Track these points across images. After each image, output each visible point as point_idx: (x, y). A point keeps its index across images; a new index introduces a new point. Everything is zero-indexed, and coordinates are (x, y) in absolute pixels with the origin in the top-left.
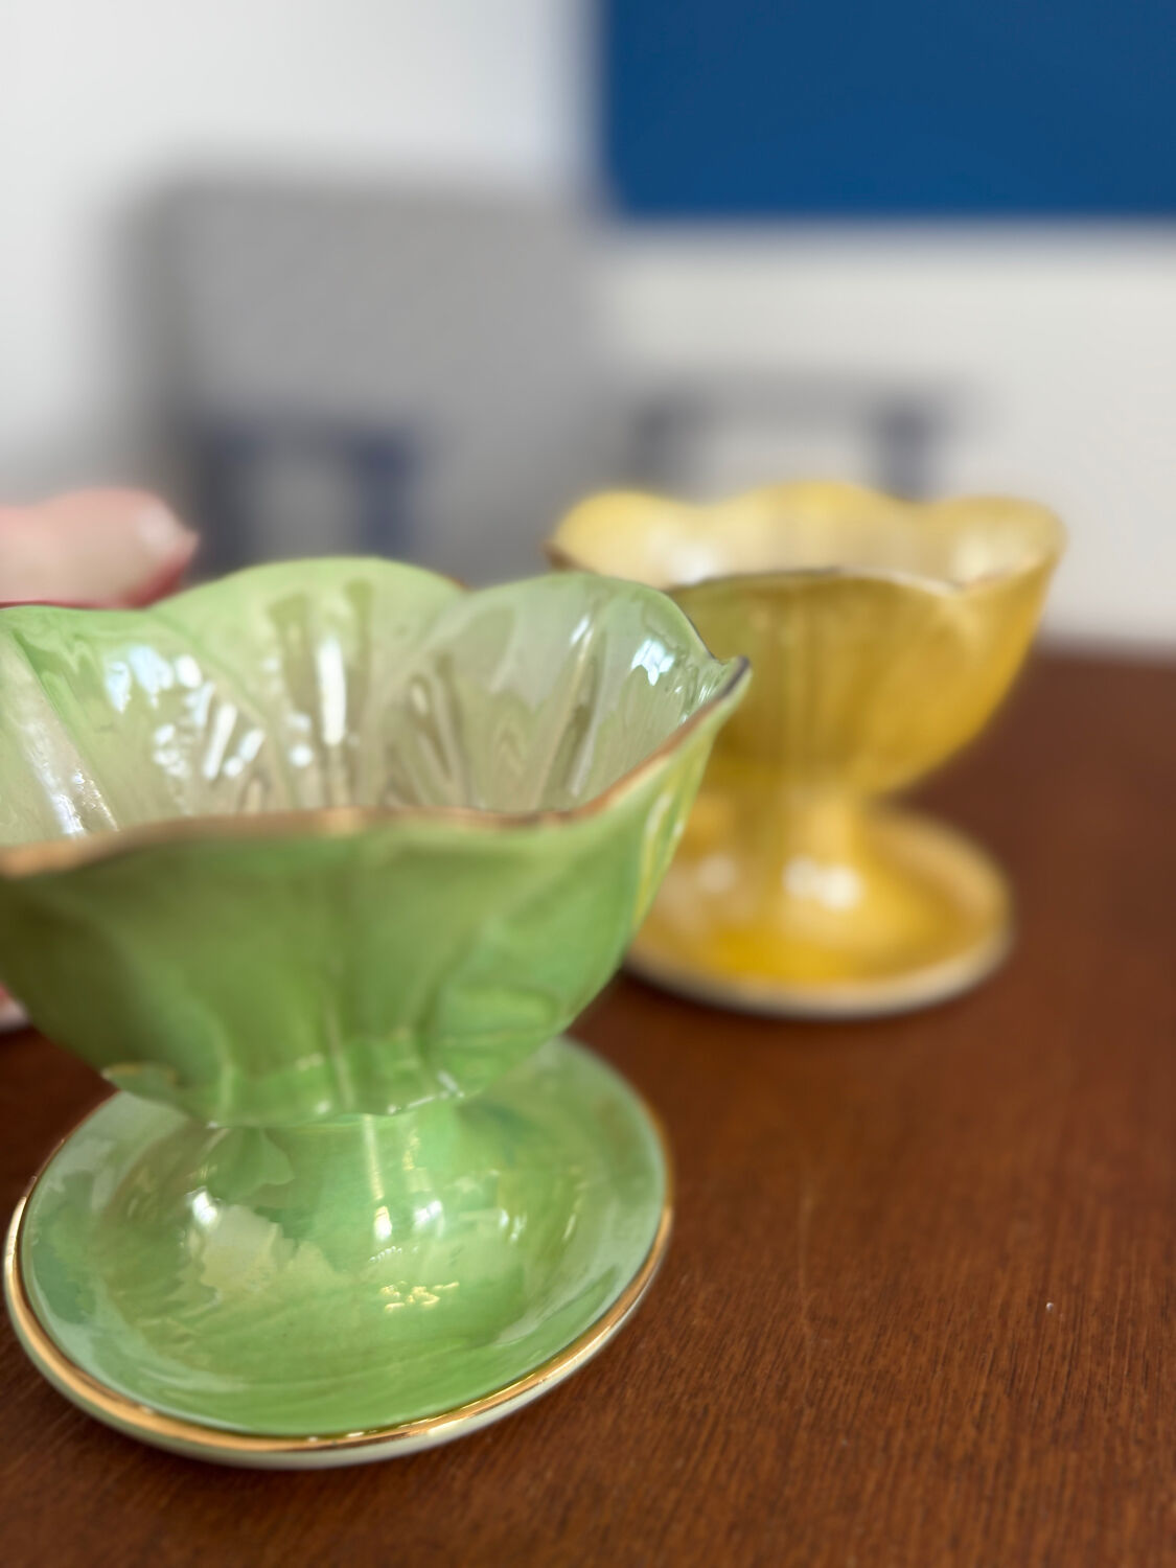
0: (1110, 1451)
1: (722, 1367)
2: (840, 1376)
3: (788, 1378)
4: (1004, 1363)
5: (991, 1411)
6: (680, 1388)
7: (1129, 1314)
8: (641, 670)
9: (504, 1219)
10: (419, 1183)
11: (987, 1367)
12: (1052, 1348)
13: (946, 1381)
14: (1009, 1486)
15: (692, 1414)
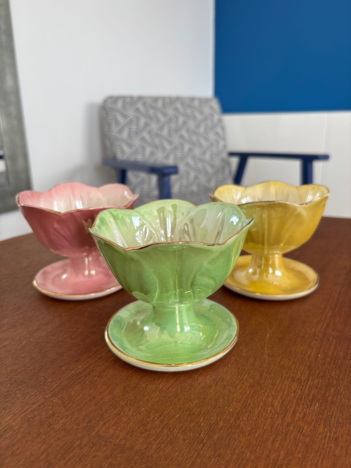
0: (329, 380)
1: (249, 362)
2: (273, 365)
3: (262, 365)
4: (308, 364)
5: (304, 372)
6: (240, 365)
7: (337, 358)
8: (232, 222)
9: (201, 335)
10: (185, 321)
11: (304, 365)
12: (319, 363)
13: (295, 367)
14: (307, 384)
15: (242, 369)
